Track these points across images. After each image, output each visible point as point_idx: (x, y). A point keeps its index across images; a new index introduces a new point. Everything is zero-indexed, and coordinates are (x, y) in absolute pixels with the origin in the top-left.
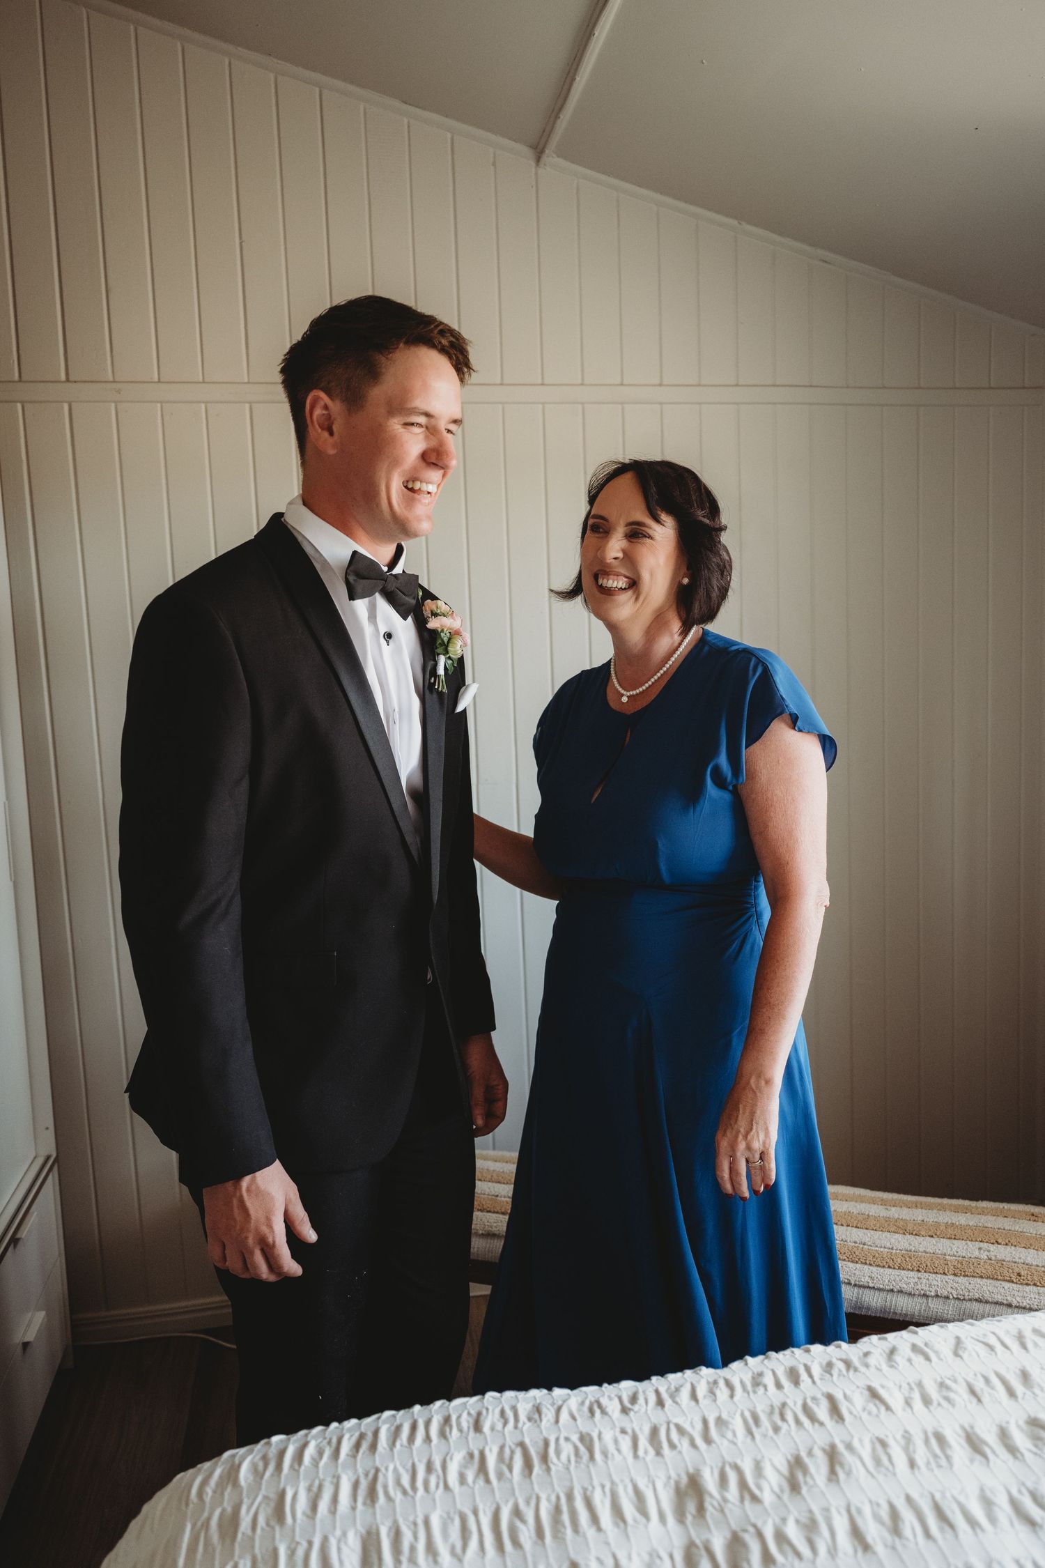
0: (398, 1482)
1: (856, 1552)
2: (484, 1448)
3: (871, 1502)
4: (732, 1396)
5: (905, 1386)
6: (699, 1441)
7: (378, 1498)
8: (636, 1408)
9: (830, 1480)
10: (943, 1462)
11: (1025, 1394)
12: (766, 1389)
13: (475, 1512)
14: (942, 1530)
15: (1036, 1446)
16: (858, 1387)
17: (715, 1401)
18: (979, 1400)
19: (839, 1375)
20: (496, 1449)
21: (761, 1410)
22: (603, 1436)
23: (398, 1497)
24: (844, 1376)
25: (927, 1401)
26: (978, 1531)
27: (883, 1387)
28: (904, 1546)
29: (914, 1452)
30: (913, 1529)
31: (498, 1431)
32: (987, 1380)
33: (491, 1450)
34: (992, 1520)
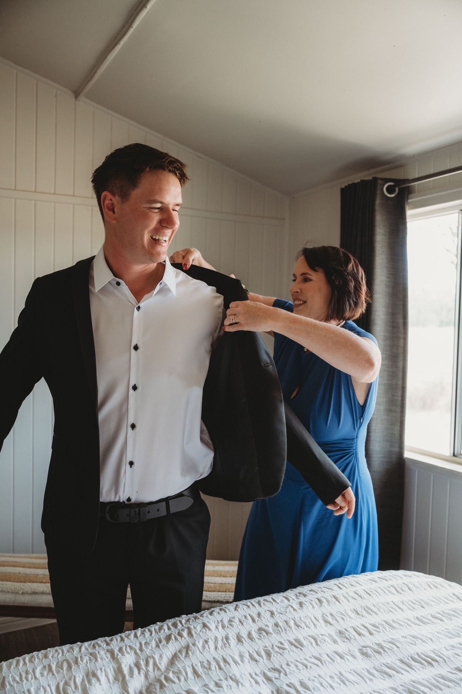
0: (14, 680)
1: (195, 678)
2: (50, 664)
3: (200, 662)
4: (151, 635)
5: (216, 622)
6: (138, 651)
7: (6, 686)
8: (113, 642)
9: (186, 656)
10: (227, 645)
11: (258, 620)
12: (164, 631)
13: (49, 686)
14: (225, 666)
15: (260, 636)
16: (199, 623)
17: (145, 637)
18: (242, 624)
19: (192, 622)
20: (55, 663)
21: (162, 637)
22: (100, 653)
23: (15, 685)
24: (194, 621)
25: (223, 627)
26: (238, 665)
27: (208, 622)
28: (212, 673)
29: (217, 643)
30: (215, 667)
31: (55, 657)
32: (246, 617)
33: (53, 664)
34: (242, 661)
